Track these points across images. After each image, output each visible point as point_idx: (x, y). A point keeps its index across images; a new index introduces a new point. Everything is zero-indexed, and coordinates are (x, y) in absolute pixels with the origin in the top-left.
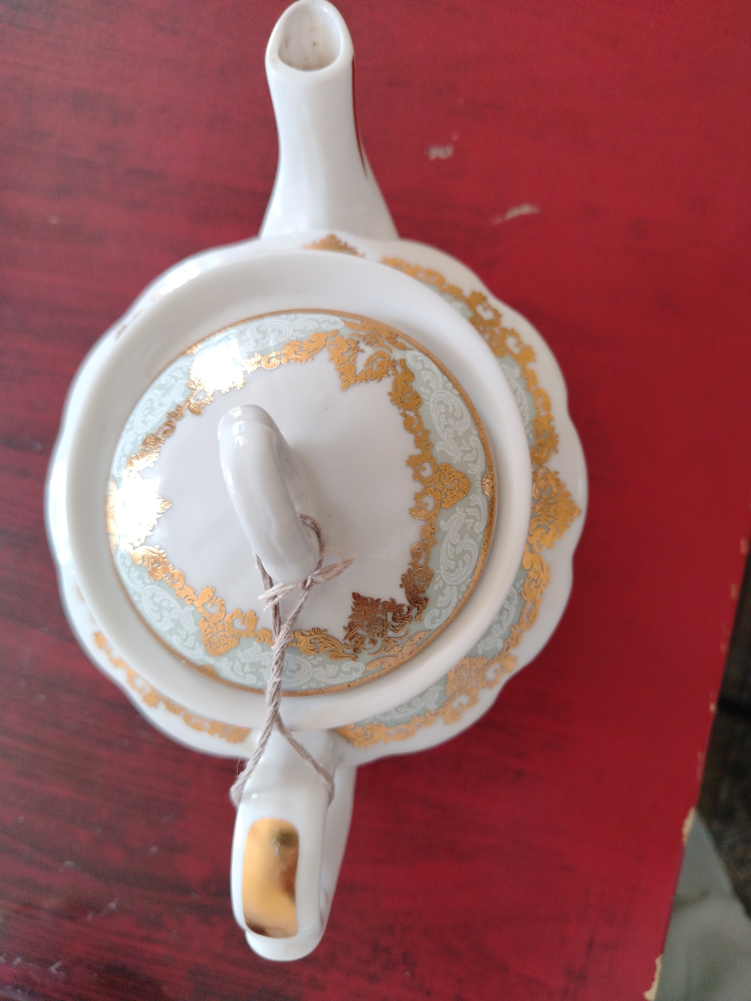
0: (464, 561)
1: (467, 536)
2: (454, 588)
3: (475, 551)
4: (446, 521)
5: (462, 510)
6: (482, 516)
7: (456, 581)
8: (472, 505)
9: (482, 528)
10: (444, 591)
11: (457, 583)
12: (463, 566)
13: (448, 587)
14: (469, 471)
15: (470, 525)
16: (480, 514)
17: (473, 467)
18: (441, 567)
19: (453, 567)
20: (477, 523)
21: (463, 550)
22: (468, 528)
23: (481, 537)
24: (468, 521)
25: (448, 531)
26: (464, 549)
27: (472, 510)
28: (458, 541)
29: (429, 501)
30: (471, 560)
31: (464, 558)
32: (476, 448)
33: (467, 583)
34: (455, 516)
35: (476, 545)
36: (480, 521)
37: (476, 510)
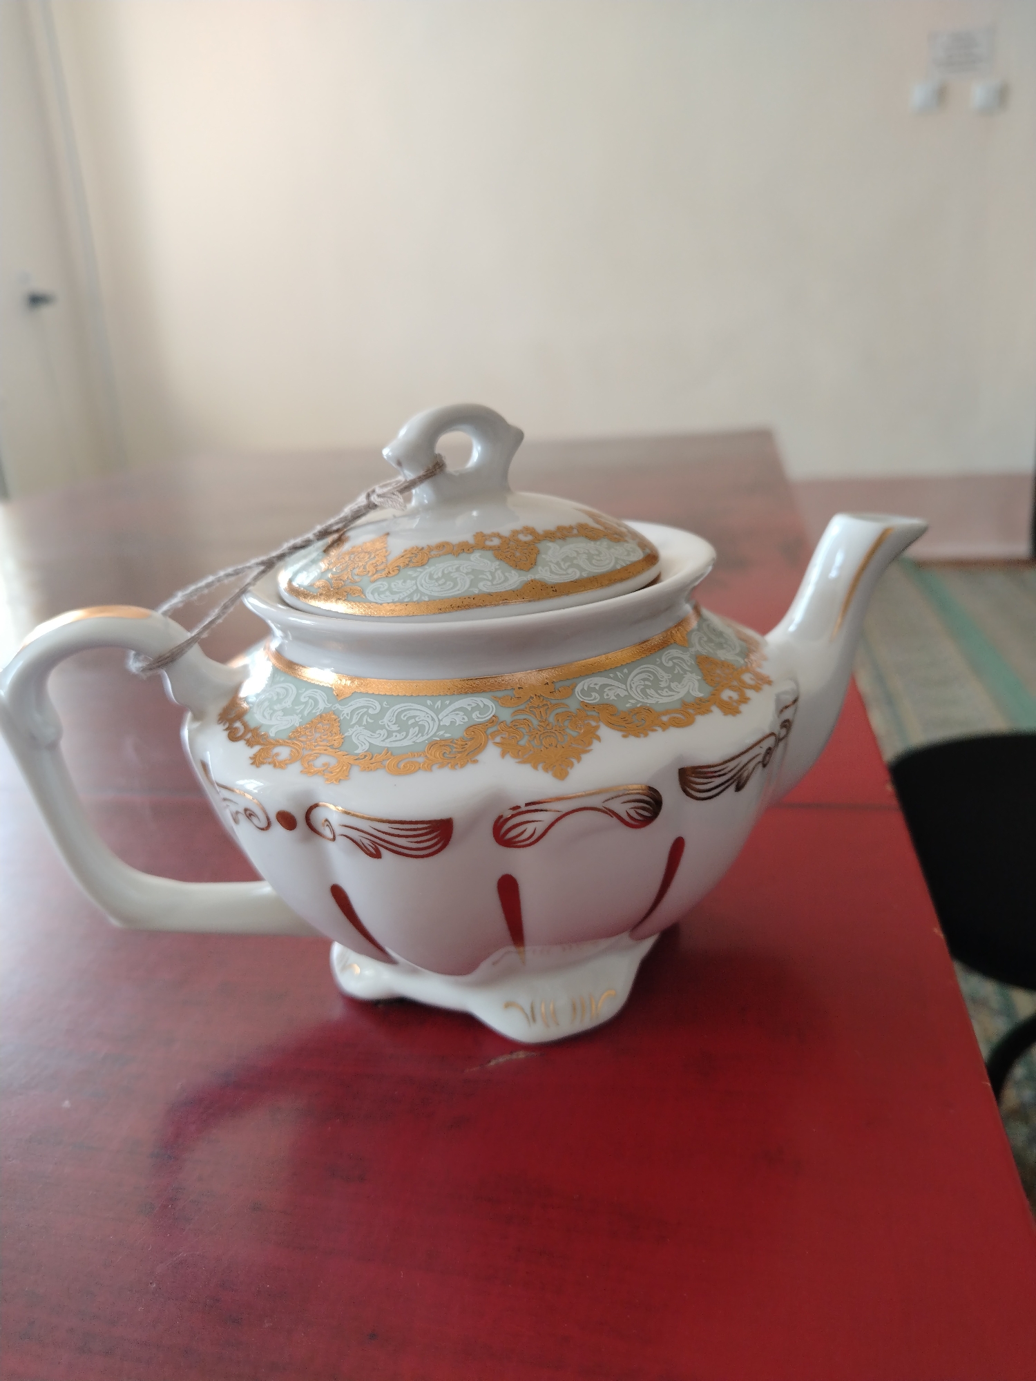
0: (444, 583)
1: (472, 577)
2: (415, 587)
3: (458, 590)
4: (480, 556)
5: (497, 567)
6: (498, 586)
7: (422, 586)
8: (507, 574)
9: (485, 589)
10: (409, 581)
11: (420, 588)
12: (439, 585)
13: (414, 582)
14: (540, 568)
15: (485, 577)
16: (500, 584)
17: (546, 571)
18: (433, 568)
19: (435, 577)
20: (489, 583)
21: (456, 578)
22: (480, 576)
23: (476, 591)
24: (488, 574)
25: (471, 561)
26: (458, 579)
27: (501, 575)
28: (465, 572)
29: (496, 542)
30: (449, 590)
31: (448, 583)
32: (568, 574)
33: (423, 598)
34: (489, 562)
35: (466, 588)
36: (493, 585)
37: (503, 579)
